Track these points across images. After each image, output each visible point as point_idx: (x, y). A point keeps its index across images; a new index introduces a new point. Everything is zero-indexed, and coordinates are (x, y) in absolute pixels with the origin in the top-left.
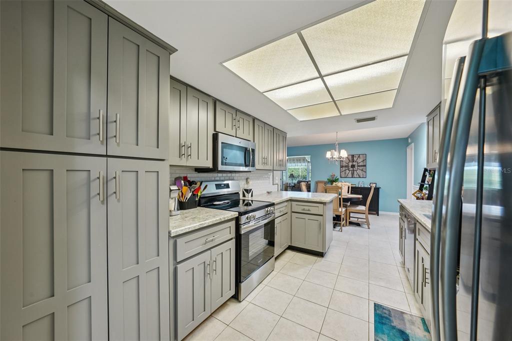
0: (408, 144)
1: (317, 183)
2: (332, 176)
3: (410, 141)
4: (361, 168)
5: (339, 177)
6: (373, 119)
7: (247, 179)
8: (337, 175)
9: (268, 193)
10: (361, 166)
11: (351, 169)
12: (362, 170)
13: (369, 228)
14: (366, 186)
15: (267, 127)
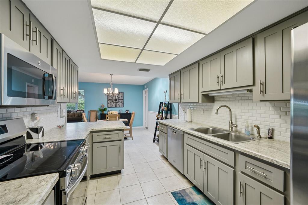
0: (144, 89)
1: (90, 112)
2: (102, 106)
3: (145, 87)
4: (121, 101)
5: (107, 107)
6: (148, 70)
7: (33, 115)
8: (106, 105)
9: (60, 127)
10: (121, 100)
11: (115, 102)
12: (121, 102)
13: (133, 139)
14: (124, 113)
15: (64, 55)
